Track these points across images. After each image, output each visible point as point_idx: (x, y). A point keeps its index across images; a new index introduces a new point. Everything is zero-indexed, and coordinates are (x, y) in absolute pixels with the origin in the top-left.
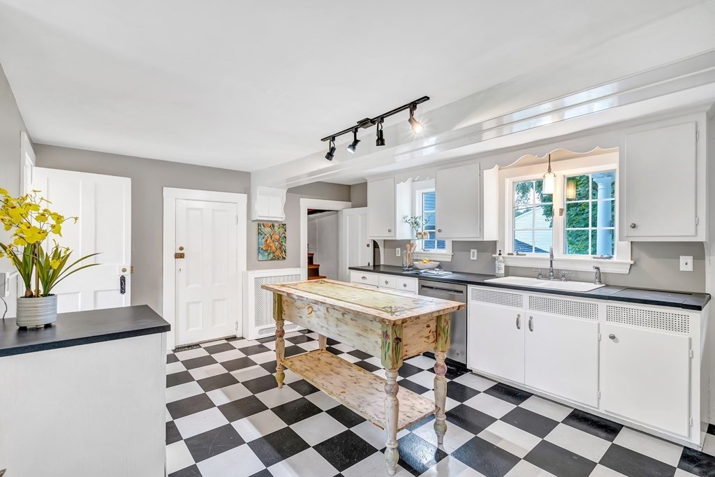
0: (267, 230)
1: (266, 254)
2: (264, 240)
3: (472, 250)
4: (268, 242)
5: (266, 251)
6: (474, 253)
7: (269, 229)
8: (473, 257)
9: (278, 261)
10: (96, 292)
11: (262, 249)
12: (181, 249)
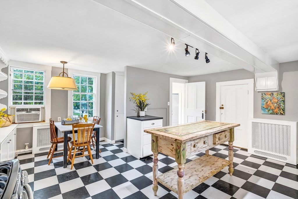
0: (268, 97)
1: (267, 110)
2: (265, 103)
4: (268, 103)
5: (267, 108)
7: (269, 96)
9: (277, 115)
10: (197, 117)
11: (264, 107)
12: (222, 105)
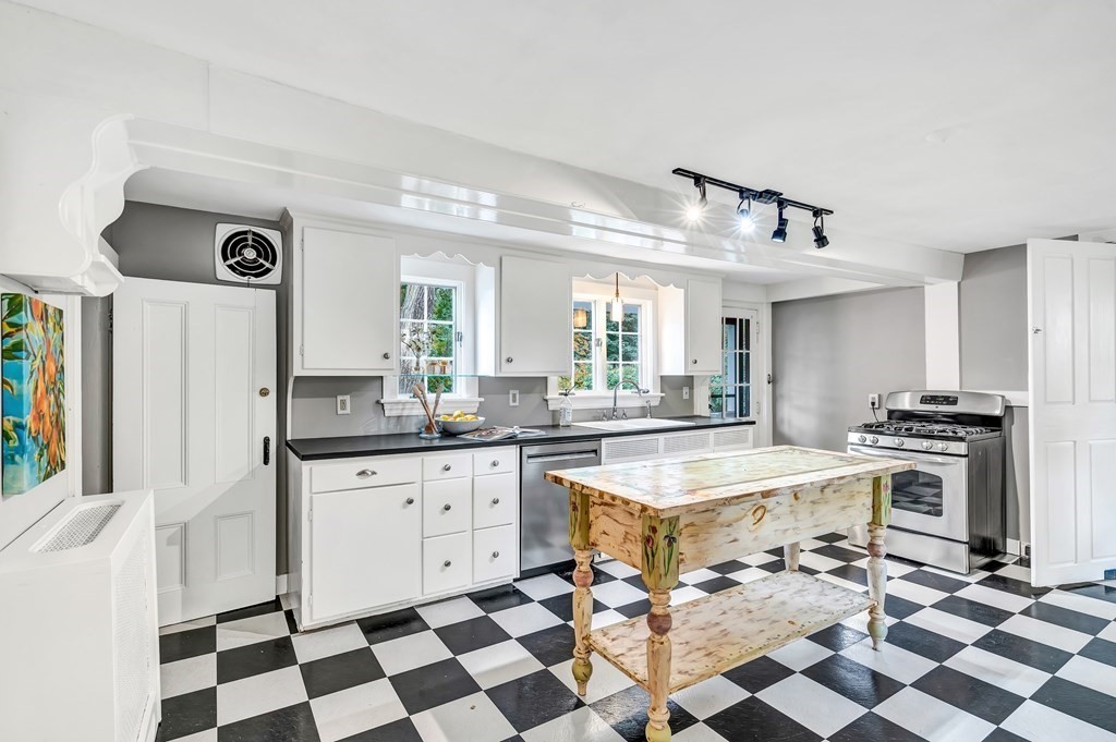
3: (511, 392)
6: (514, 395)
8: (514, 401)
